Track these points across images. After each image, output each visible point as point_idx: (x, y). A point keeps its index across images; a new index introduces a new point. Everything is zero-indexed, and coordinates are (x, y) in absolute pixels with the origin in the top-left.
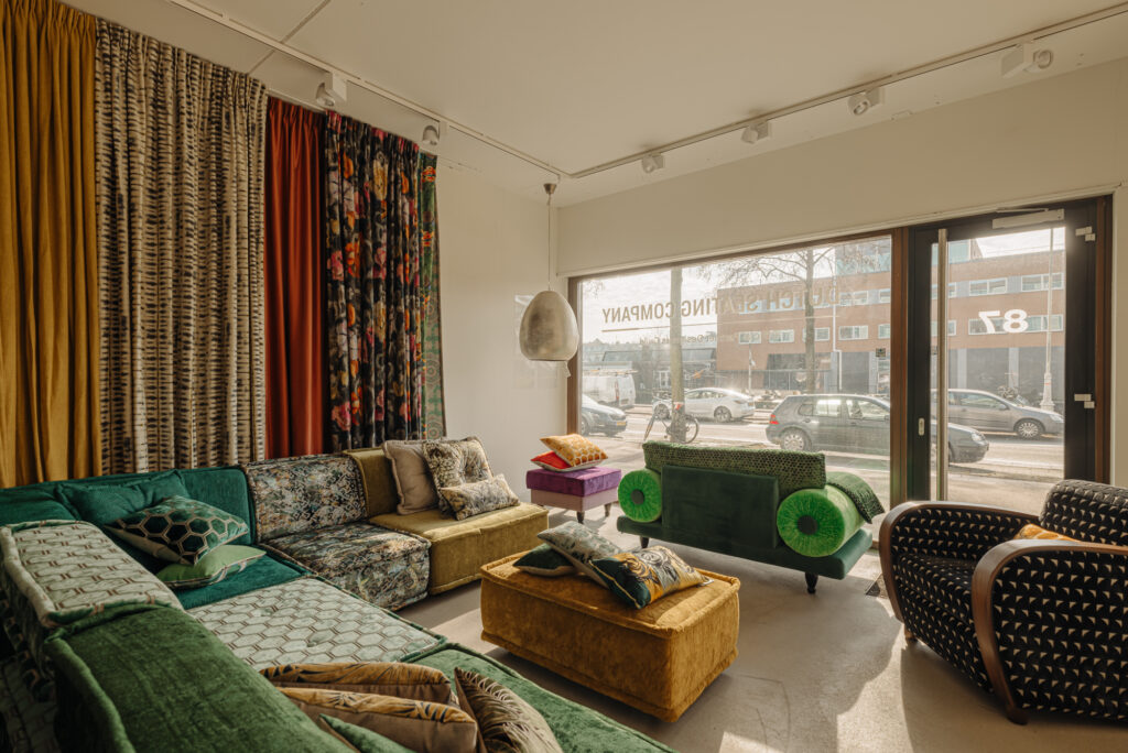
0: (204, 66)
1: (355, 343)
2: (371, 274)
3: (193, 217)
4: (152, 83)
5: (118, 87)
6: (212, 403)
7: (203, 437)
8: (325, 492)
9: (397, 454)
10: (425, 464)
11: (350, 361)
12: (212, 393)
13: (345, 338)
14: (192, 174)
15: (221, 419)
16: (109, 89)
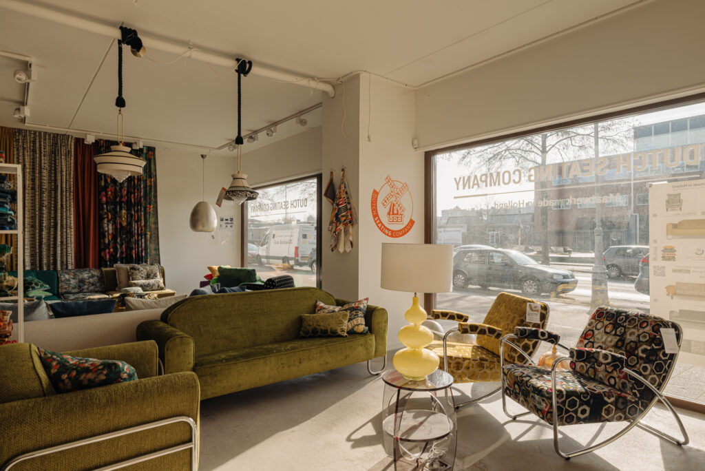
0: (50, 135)
1: (110, 227)
2: (118, 200)
3: (46, 186)
4: (32, 145)
5: (21, 149)
6: (52, 249)
7: (49, 260)
8: (87, 281)
9: (118, 269)
10: (128, 272)
11: (108, 234)
12: (52, 246)
13: (106, 225)
14: (45, 173)
15: (55, 255)
16: (18, 150)
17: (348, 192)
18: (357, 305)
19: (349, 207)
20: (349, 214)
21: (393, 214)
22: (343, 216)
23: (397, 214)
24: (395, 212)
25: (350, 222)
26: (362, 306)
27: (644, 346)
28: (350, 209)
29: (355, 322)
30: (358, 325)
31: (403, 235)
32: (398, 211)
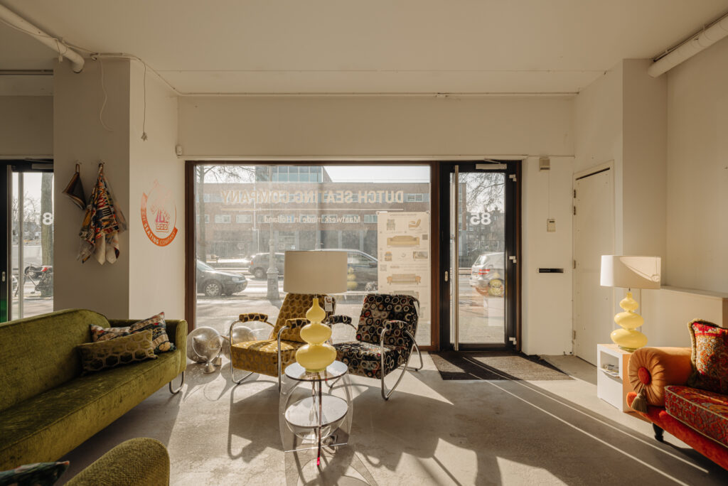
17: (110, 192)
18: (155, 322)
19: (112, 209)
20: (114, 218)
21: (161, 221)
22: (104, 221)
23: (163, 222)
24: (162, 219)
25: (117, 228)
26: (162, 322)
27: (408, 315)
28: (114, 213)
29: (159, 340)
30: (164, 343)
31: (168, 243)
32: (164, 218)
